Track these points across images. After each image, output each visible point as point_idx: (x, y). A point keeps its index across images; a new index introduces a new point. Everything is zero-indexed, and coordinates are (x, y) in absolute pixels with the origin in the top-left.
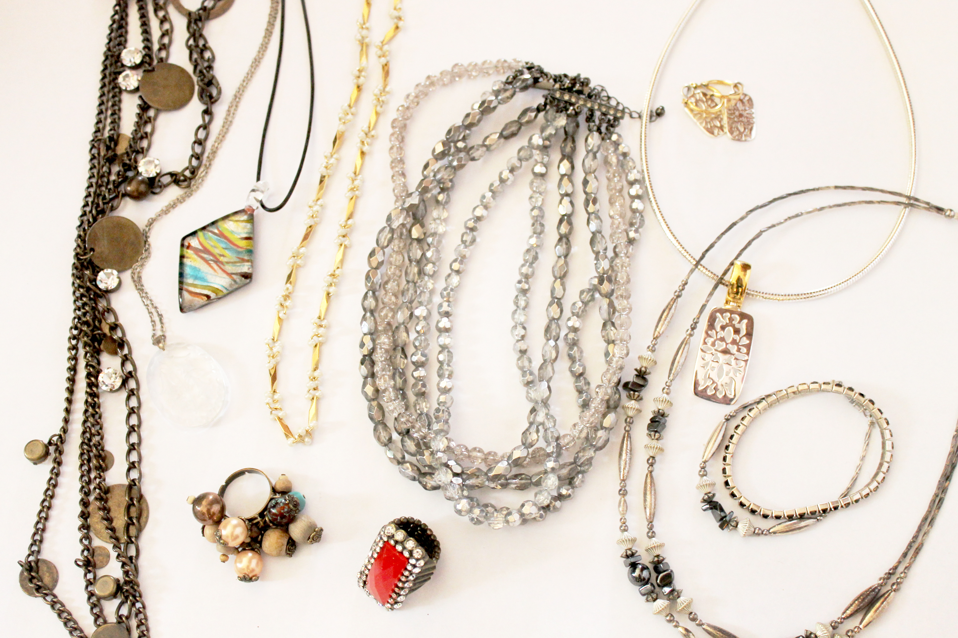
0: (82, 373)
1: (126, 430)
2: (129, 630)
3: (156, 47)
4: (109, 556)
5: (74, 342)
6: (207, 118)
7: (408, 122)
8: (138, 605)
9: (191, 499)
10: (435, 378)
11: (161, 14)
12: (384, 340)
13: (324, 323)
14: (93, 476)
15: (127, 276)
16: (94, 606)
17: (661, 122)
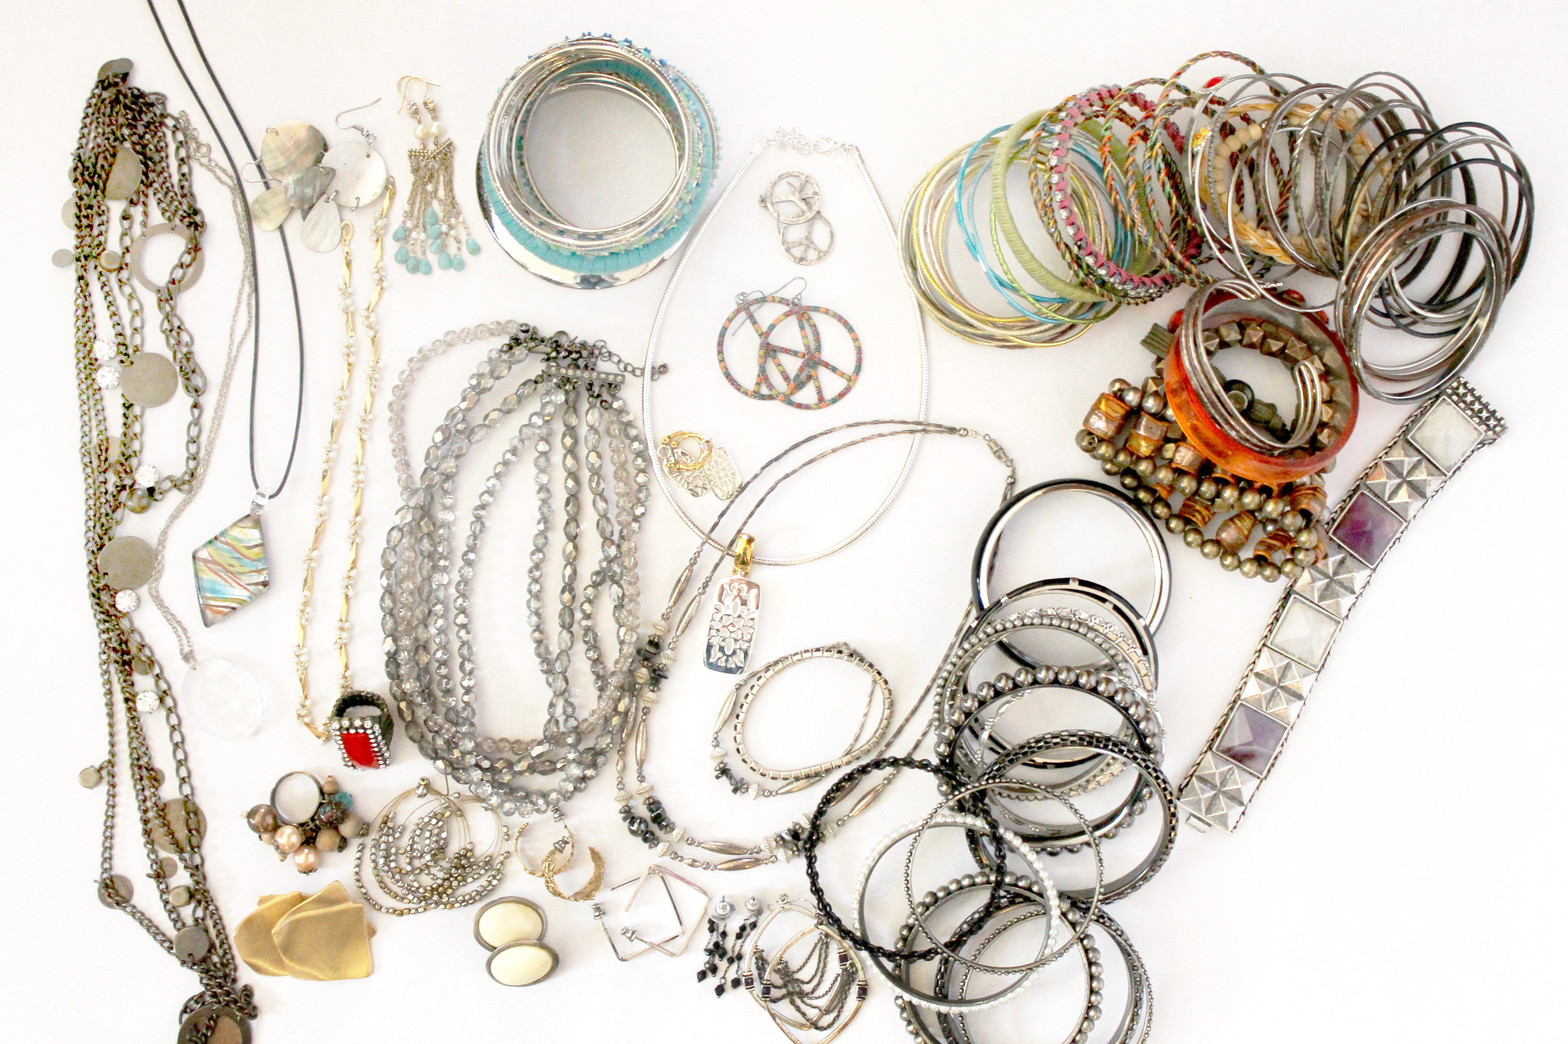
0: (119, 697)
1: (171, 748)
2: (207, 931)
3: (128, 331)
4: (176, 866)
5: (105, 667)
6: (196, 411)
7: (404, 402)
8: (211, 908)
9: (245, 814)
10: (459, 675)
11: (127, 290)
12: (406, 642)
13: (347, 625)
14: (147, 793)
15: (144, 591)
16: (170, 912)
17: (664, 379)
